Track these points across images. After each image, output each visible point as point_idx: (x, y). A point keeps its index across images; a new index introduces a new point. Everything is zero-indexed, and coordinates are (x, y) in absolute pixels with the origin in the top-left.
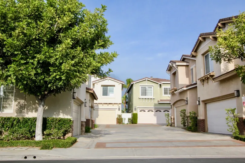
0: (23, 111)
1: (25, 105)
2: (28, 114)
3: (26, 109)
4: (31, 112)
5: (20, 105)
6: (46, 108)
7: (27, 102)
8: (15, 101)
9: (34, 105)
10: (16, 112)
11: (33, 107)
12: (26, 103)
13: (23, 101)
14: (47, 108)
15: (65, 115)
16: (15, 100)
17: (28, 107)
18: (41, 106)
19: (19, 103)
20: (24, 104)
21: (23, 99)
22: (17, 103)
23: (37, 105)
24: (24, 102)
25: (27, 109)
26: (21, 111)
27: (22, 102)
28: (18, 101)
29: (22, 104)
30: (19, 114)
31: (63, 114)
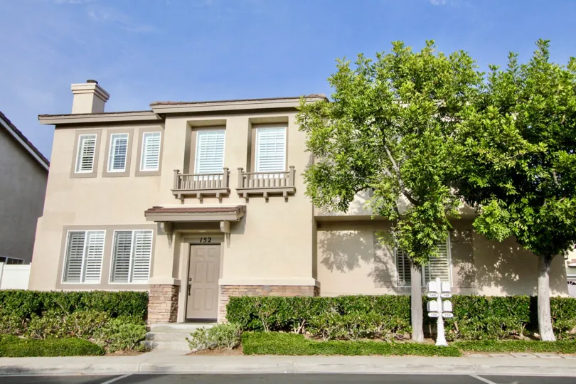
0: (472, 283)
1: (474, 272)
2: (481, 289)
3: (476, 281)
4: (488, 285)
5: (465, 273)
6: (515, 277)
7: (476, 267)
8: (455, 266)
9: (491, 272)
10: (458, 286)
11: (490, 277)
12: (476, 270)
13: (470, 265)
14: (517, 277)
15: (555, 291)
16: (455, 264)
17: (481, 275)
18: (546, 273)
19: (462, 268)
20: (471, 270)
21: (468, 261)
22: (458, 269)
23: (497, 272)
24: (472, 267)
25: (480, 281)
26: (469, 285)
27: (468, 266)
28: (460, 264)
29: (469, 272)
30: (464, 289)
31: (553, 290)
